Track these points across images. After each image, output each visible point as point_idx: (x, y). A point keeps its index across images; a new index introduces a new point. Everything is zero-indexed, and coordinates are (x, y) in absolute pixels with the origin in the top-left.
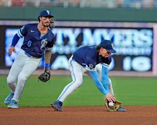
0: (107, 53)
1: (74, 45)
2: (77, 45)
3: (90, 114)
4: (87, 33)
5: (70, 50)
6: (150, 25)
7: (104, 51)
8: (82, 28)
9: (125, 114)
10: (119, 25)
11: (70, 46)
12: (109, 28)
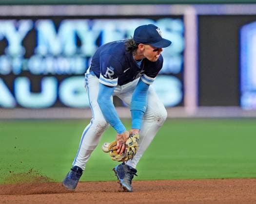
0: (154, 51)
1: (19, 56)
2: (24, 54)
3: (56, 199)
4: (45, 29)
5: (11, 67)
6: (176, 9)
7: (148, 49)
8: (35, 19)
9: (130, 197)
10: (112, 10)
11: (11, 58)
12: (91, 18)
